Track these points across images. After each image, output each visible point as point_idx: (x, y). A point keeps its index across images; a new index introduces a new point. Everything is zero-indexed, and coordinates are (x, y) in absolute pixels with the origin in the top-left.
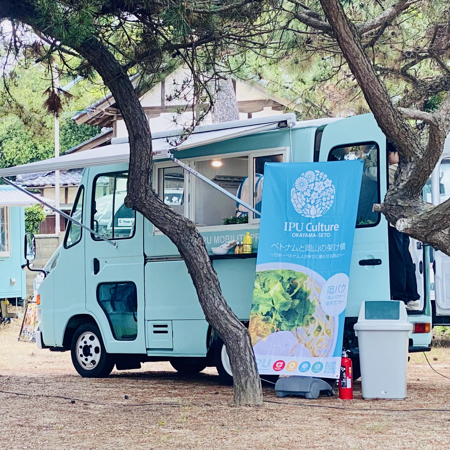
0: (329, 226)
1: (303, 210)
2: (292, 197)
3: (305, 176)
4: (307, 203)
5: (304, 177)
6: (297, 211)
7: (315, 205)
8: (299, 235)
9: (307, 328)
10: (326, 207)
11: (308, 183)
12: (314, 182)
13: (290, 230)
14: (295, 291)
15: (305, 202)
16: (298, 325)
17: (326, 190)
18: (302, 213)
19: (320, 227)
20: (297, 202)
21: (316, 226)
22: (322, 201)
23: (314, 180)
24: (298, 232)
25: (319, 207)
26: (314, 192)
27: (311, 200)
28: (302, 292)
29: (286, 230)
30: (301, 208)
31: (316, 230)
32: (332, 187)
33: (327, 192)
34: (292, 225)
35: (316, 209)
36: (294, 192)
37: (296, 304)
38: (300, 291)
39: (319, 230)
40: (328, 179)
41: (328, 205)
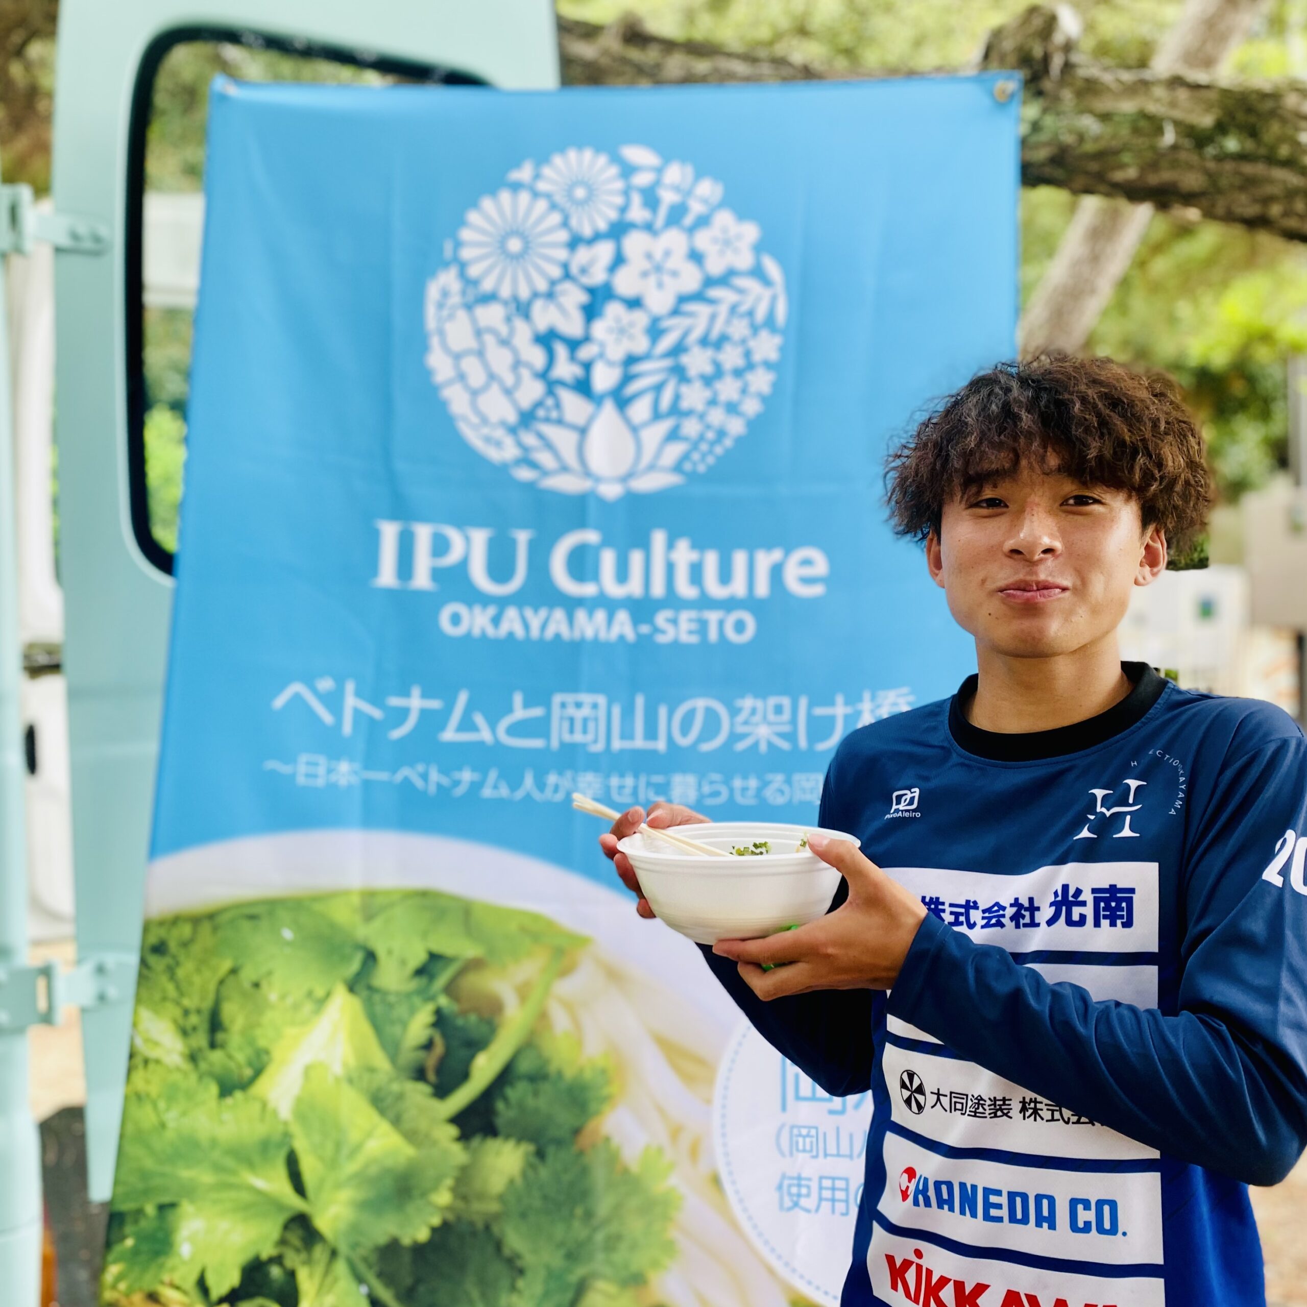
0: (740, 558)
1: (529, 439)
2: (435, 341)
3: (542, 186)
4: (561, 383)
8: (496, 621)
11: (563, 236)
12: (618, 230)
13: (422, 580)
14: (485, 1068)
15: (543, 375)
17: (713, 293)
18: (517, 462)
20: (477, 377)
22: (680, 373)
23: (613, 215)
24: (484, 600)
27: (587, 366)
30: (512, 417)
31: (635, 586)
33: (723, 310)
34: (440, 546)
35: (634, 430)
36: (455, 299)
37: (499, 1185)
39: (657, 591)
41: (732, 408)
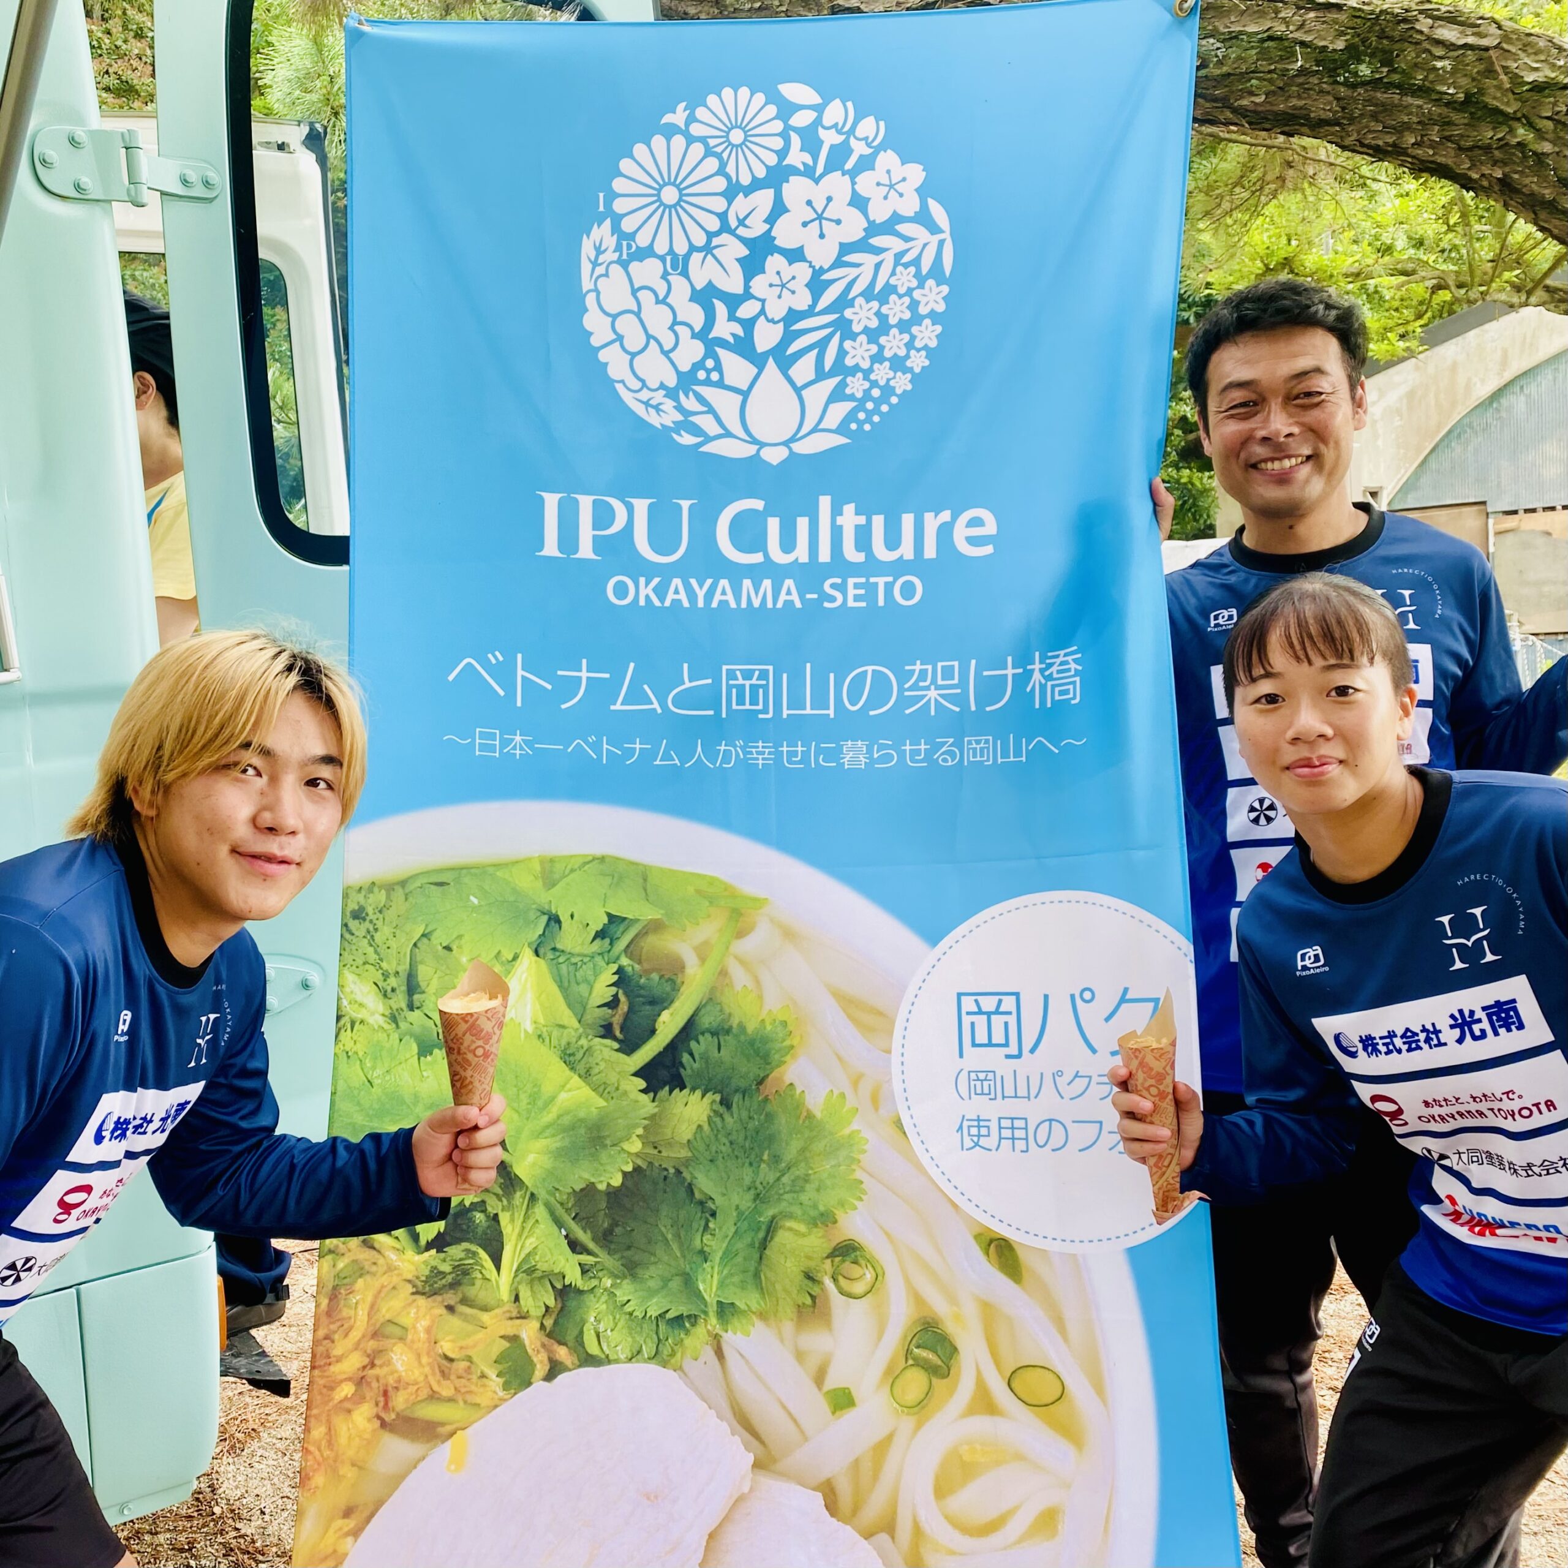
0: (908, 521)
1: (689, 403)
2: (590, 300)
3: (696, 130)
5: (690, 140)
6: (639, 410)
7: (785, 362)
9: (816, 1341)
10: (882, 373)
11: (720, 184)
12: (777, 177)
13: (586, 550)
14: (668, 1024)
15: (702, 335)
16: (725, 1311)
17: (875, 241)
18: (679, 427)
19: (837, 533)
20: (634, 339)
21: (803, 523)
22: (844, 328)
23: (772, 160)
24: (648, 570)
25: (821, 375)
26: (775, 262)
27: (749, 325)
28: (719, 1032)
29: (551, 548)
30: (672, 381)
31: (801, 553)
32: (923, 218)
33: (889, 258)
35: (798, 390)
36: (610, 256)
37: (686, 1132)
38: (706, 1021)
39: (824, 556)
40: (888, 159)
41: (898, 364)
